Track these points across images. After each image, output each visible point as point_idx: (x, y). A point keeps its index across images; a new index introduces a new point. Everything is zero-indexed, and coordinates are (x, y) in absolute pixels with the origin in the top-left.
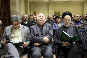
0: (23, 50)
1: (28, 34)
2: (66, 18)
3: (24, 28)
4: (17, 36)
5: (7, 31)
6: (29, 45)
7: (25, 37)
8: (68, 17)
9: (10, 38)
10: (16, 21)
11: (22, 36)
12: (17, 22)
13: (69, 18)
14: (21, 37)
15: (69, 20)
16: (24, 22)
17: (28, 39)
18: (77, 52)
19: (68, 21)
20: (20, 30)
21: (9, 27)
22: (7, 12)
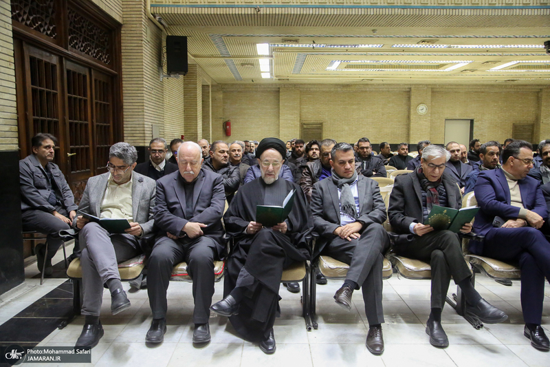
0: (132, 244)
1: (151, 199)
2: (267, 156)
3: (141, 181)
4: (120, 205)
5: (91, 190)
6: (149, 233)
7: (141, 208)
8: (272, 154)
9: (98, 211)
10: (120, 156)
11: (132, 206)
12: (121, 161)
13: (275, 159)
14: (130, 208)
15: (274, 165)
16: (154, 165)
17: (152, 215)
18: (267, 251)
19: (271, 167)
20: (128, 186)
21: (98, 177)
22: (111, 124)
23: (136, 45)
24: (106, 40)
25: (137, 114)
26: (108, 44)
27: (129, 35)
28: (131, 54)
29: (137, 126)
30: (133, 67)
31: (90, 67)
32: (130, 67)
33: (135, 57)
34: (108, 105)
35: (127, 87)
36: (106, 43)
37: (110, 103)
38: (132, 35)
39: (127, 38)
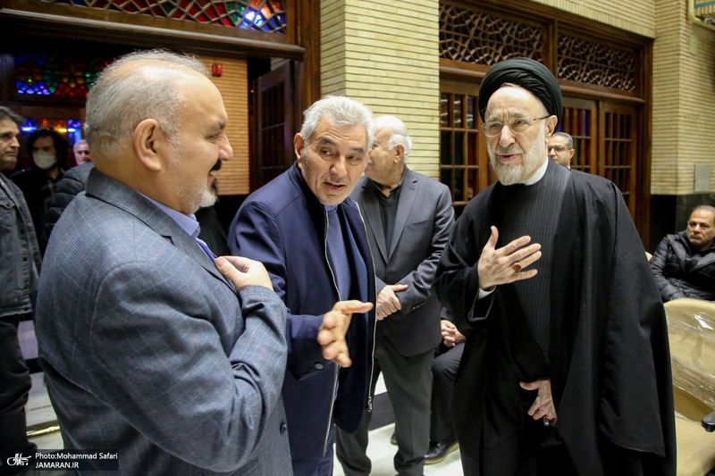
23: (671, 62)
24: (629, 63)
25: (668, 151)
26: (632, 68)
27: (663, 50)
28: (665, 75)
29: (668, 168)
30: (666, 91)
31: (597, 100)
32: (662, 91)
33: (669, 78)
34: (628, 143)
35: (658, 117)
36: (629, 67)
37: (633, 140)
38: (666, 50)
39: (660, 55)
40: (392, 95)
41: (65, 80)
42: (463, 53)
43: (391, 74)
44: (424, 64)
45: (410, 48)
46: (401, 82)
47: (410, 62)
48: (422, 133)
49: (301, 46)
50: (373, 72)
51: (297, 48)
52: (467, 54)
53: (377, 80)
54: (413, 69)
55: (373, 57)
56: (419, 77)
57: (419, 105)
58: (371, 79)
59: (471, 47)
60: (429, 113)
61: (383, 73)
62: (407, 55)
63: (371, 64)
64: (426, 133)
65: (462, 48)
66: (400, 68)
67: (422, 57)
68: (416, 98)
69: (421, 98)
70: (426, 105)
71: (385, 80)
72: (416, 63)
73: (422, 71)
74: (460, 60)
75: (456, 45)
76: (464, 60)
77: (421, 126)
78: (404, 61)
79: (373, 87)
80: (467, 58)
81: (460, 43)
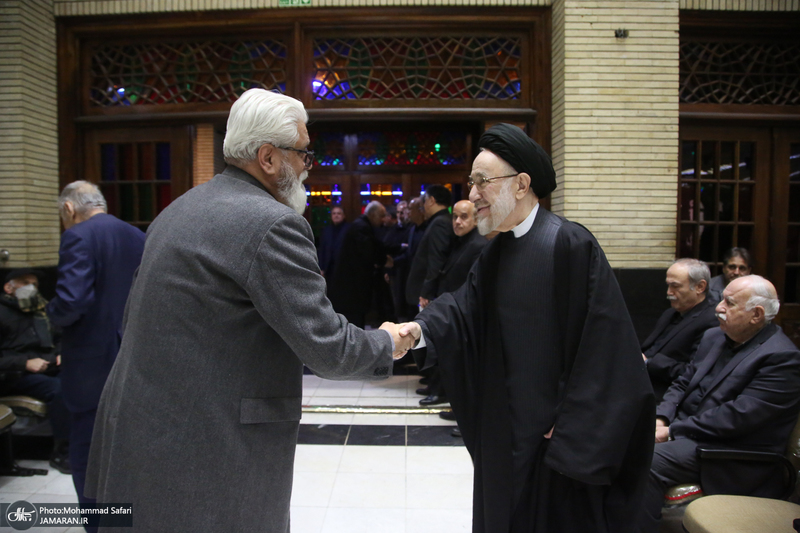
40: (618, 149)
41: (392, 152)
42: (734, 94)
43: (616, 127)
44: (659, 113)
45: (641, 99)
46: (629, 135)
47: (641, 113)
48: (655, 186)
49: (534, 109)
50: (596, 127)
51: (530, 110)
52: (740, 95)
53: (601, 135)
54: (644, 120)
55: (596, 113)
56: (652, 128)
57: (652, 157)
58: (594, 134)
59: (747, 85)
60: (666, 164)
61: (608, 127)
62: (637, 106)
63: (594, 120)
64: (661, 186)
65: (733, 89)
66: (628, 121)
67: (656, 106)
68: (648, 149)
69: (655, 149)
70: (660, 157)
71: (610, 134)
72: (648, 113)
73: (655, 121)
74: (729, 103)
75: (724, 87)
76: (735, 102)
77: (654, 178)
78: (634, 113)
79: (594, 142)
80: (741, 99)
81: (730, 84)
